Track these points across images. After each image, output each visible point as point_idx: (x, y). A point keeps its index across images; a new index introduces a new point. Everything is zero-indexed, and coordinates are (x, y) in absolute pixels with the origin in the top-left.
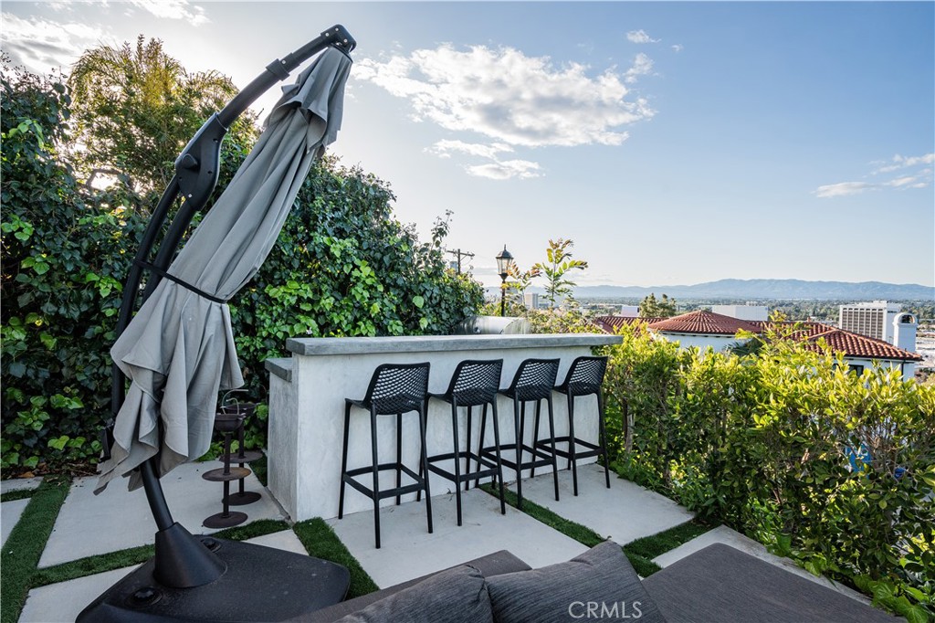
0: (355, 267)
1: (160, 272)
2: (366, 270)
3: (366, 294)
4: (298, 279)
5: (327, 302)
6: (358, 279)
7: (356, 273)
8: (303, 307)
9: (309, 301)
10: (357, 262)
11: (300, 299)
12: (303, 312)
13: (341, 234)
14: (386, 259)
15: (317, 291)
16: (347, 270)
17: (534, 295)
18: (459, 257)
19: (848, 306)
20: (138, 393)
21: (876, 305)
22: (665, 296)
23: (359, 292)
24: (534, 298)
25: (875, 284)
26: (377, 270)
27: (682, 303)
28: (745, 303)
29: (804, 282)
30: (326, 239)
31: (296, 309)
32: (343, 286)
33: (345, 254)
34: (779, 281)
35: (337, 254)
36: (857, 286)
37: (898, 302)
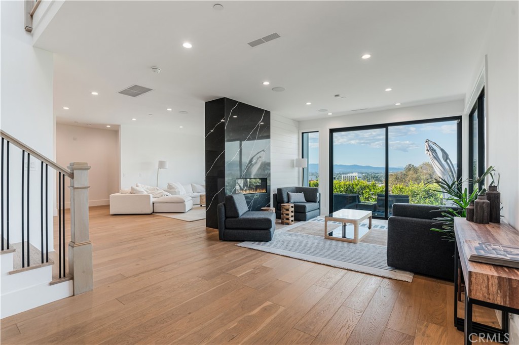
19: (345, 175)
21: (354, 174)
37: (363, 173)
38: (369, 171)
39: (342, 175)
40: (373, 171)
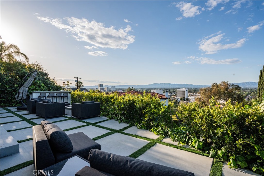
0: (41, 84)
1: (22, 86)
2: (43, 84)
3: (43, 87)
4: (33, 86)
5: (37, 88)
6: (42, 86)
7: (41, 85)
8: (34, 89)
9: (35, 88)
10: (42, 83)
11: (33, 88)
12: (34, 90)
13: (39, 80)
14: (46, 83)
15: (36, 87)
16: (40, 85)
17: (107, 88)
18: (77, 79)
19: (179, 89)
20: (21, 94)
21: (184, 89)
22: (132, 88)
23: (42, 87)
24: (107, 89)
25: (184, 84)
26: (45, 85)
27: (144, 89)
28: (158, 89)
29: (171, 84)
30: (37, 81)
31: (33, 89)
32: (40, 86)
33: (40, 83)
34: (166, 84)
35: (39, 83)
36: (182, 85)
37: (189, 88)
38: (192, 87)
39: (177, 90)
40: (194, 87)
